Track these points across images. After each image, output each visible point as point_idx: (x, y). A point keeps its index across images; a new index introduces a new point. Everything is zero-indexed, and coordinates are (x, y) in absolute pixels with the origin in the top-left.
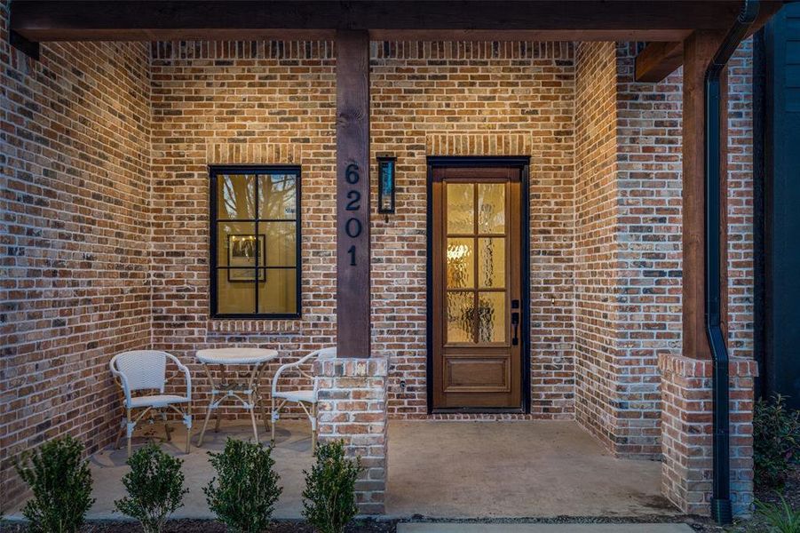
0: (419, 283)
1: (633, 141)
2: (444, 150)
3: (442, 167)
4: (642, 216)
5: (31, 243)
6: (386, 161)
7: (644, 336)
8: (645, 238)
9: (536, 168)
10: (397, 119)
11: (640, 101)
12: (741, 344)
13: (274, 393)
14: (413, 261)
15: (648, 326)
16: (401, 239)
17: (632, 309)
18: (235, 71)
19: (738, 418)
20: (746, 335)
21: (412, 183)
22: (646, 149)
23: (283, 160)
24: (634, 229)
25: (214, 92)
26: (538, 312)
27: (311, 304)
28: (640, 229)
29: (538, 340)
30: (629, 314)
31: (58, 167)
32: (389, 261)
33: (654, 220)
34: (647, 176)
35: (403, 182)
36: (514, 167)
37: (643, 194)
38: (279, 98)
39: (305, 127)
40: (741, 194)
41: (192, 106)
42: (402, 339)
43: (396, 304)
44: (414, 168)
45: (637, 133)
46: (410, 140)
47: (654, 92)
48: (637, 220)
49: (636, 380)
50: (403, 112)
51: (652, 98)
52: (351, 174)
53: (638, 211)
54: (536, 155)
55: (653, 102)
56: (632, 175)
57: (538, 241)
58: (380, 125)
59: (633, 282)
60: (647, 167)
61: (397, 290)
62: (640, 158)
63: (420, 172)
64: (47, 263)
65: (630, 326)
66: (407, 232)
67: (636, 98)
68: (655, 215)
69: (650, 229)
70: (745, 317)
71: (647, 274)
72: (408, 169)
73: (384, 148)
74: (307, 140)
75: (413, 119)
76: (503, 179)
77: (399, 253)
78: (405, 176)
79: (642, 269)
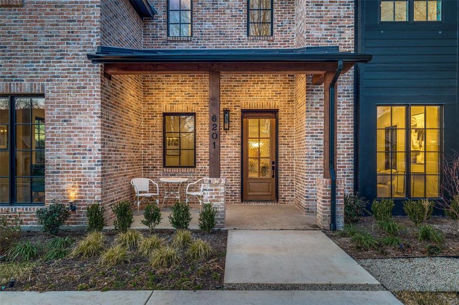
0: (239, 155)
1: (311, 105)
2: (247, 107)
3: (247, 113)
4: (315, 132)
5: (109, 141)
6: (226, 111)
7: (315, 173)
8: (315, 139)
9: (280, 114)
10: (230, 96)
11: (314, 92)
12: (349, 176)
13: (187, 193)
14: (236, 147)
15: (317, 170)
16: (232, 139)
17: (311, 164)
18: (172, 79)
20: (351, 173)
21: (236, 119)
22: (316, 108)
23: (189, 111)
24: (311, 136)
25: (165, 86)
26: (281, 166)
27: (199, 162)
28: (314, 136)
29: (281, 176)
30: (310, 165)
31: (116, 115)
32: (227, 147)
33: (319, 133)
34: (316, 118)
35: (232, 119)
36: (273, 113)
37: (315, 124)
38: (188, 88)
39: (197, 99)
40: (349, 124)
41: (157, 91)
42: (232, 175)
43: (230, 163)
44: (236, 114)
45: (313, 103)
46: (235, 104)
47: (319, 89)
48: (313, 133)
49: (312, 188)
50: (232, 93)
51: (318, 90)
52: (214, 118)
53: (313, 130)
54: (281, 109)
55: (319, 92)
56: (311, 117)
57: (281, 140)
58: (224, 98)
59: (311, 154)
60: (316, 114)
61: (230, 157)
62: (314, 111)
63: (239, 115)
65: (310, 170)
66: (234, 136)
67: (313, 90)
68: (319, 131)
69: (317, 136)
70: (351, 167)
71: (316, 151)
72: (234, 114)
73: (226, 106)
74: (198, 104)
75: (236, 96)
76: (269, 117)
77: (231, 144)
78: (233, 117)
79: (315, 150)
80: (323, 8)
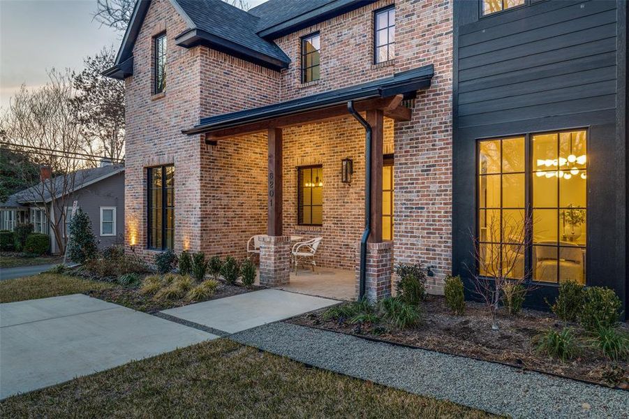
0: (363, 212)
1: (400, 148)
4: (404, 182)
5: (214, 199)
7: (404, 236)
8: (406, 192)
10: (354, 142)
11: (404, 130)
12: (447, 242)
14: (360, 202)
15: (406, 232)
16: (356, 193)
17: (400, 224)
18: (303, 129)
19: (371, 266)
20: (449, 238)
21: (359, 169)
22: (406, 152)
23: (317, 163)
24: (401, 188)
25: (297, 138)
27: (325, 220)
28: (403, 188)
30: (398, 226)
32: (351, 202)
33: (409, 184)
34: (406, 164)
35: (356, 169)
37: (404, 172)
38: (316, 138)
39: (324, 149)
40: (447, 169)
41: (291, 144)
42: (355, 236)
43: (354, 221)
44: (360, 162)
45: (402, 145)
46: (359, 150)
47: (409, 125)
48: (402, 184)
49: (401, 256)
50: (356, 138)
51: (409, 128)
53: (402, 180)
55: (409, 130)
56: (400, 164)
58: (348, 145)
59: (400, 212)
60: (406, 160)
61: (354, 215)
62: (403, 156)
64: (221, 205)
65: (399, 232)
66: (358, 190)
67: (402, 129)
68: (409, 181)
69: (407, 188)
70: (449, 229)
71: (406, 208)
72: (358, 162)
73: (350, 154)
74: (324, 154)
75: (360, 141)
77: (355, 199)
79: (404, 206)
80: (414, 18)
